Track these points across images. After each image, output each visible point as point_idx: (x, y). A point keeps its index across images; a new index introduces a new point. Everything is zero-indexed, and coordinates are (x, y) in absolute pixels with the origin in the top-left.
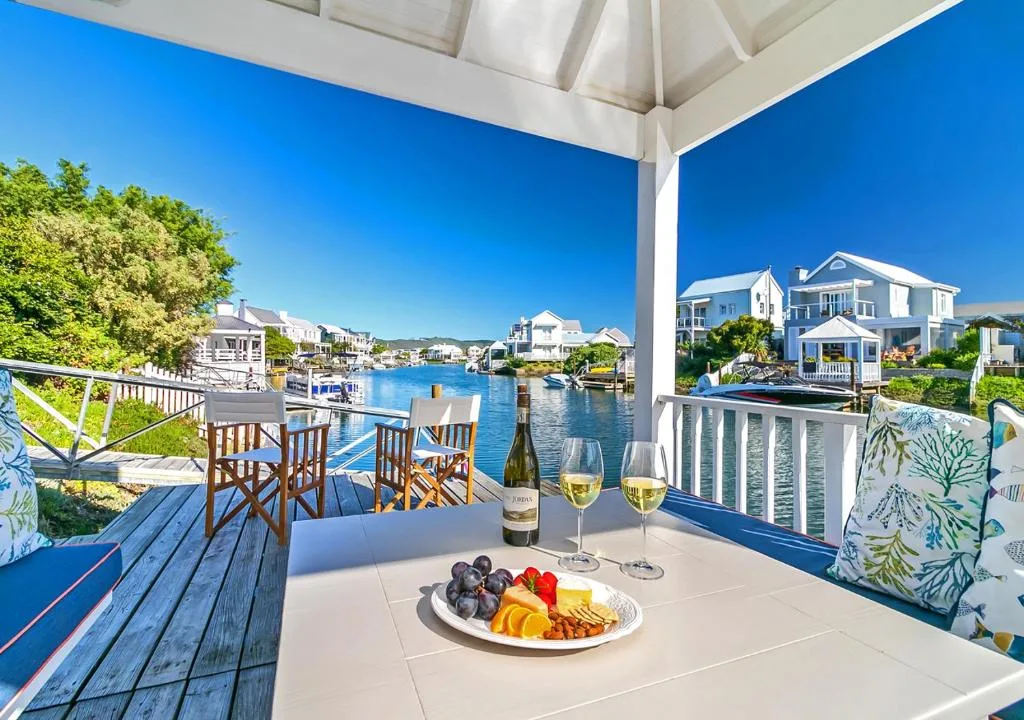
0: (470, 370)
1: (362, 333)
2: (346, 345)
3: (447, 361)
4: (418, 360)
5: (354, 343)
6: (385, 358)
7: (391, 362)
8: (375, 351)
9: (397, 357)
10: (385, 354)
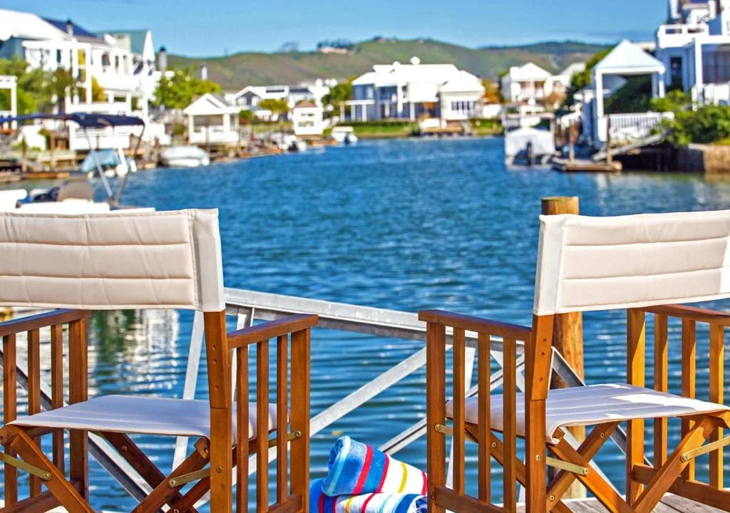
0: (525, 157)
1: (119, 34)
2: (64, 81)
3: (427, 124)
4: (320, 126)
5: (94, 71)
6: (205, 121)
7: (228, 135)
8: (168, 97)
9: (244, 118)
10: (202, 106)
